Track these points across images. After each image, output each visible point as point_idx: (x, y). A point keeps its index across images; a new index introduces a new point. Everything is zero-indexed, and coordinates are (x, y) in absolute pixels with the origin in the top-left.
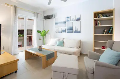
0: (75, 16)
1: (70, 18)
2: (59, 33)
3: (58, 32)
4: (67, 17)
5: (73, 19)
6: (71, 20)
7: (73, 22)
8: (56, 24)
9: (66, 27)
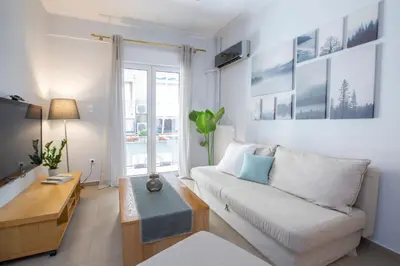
0: (345, 20)
1: (312, 42)
2: (265, 119)
3: (262, 117)
4: (301, 40)
5: (331, 39)
6: (320, 52)
7: (328, 61)
8: (255, 80)
9: (294, 92)
